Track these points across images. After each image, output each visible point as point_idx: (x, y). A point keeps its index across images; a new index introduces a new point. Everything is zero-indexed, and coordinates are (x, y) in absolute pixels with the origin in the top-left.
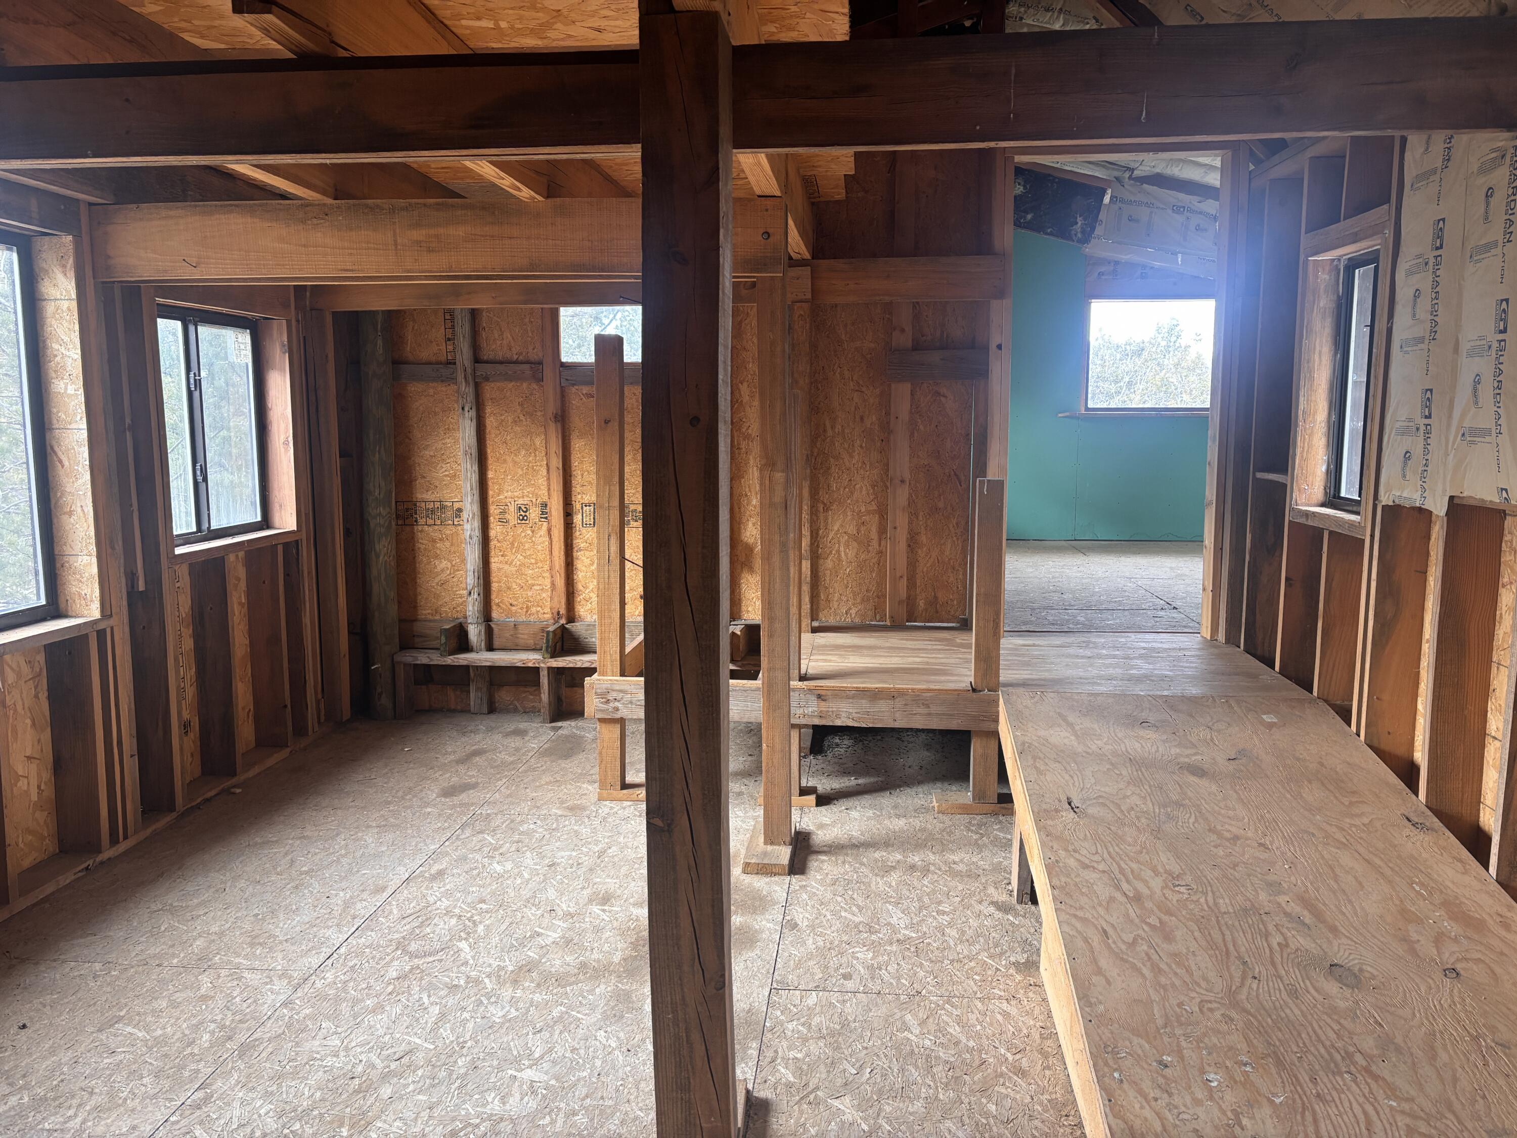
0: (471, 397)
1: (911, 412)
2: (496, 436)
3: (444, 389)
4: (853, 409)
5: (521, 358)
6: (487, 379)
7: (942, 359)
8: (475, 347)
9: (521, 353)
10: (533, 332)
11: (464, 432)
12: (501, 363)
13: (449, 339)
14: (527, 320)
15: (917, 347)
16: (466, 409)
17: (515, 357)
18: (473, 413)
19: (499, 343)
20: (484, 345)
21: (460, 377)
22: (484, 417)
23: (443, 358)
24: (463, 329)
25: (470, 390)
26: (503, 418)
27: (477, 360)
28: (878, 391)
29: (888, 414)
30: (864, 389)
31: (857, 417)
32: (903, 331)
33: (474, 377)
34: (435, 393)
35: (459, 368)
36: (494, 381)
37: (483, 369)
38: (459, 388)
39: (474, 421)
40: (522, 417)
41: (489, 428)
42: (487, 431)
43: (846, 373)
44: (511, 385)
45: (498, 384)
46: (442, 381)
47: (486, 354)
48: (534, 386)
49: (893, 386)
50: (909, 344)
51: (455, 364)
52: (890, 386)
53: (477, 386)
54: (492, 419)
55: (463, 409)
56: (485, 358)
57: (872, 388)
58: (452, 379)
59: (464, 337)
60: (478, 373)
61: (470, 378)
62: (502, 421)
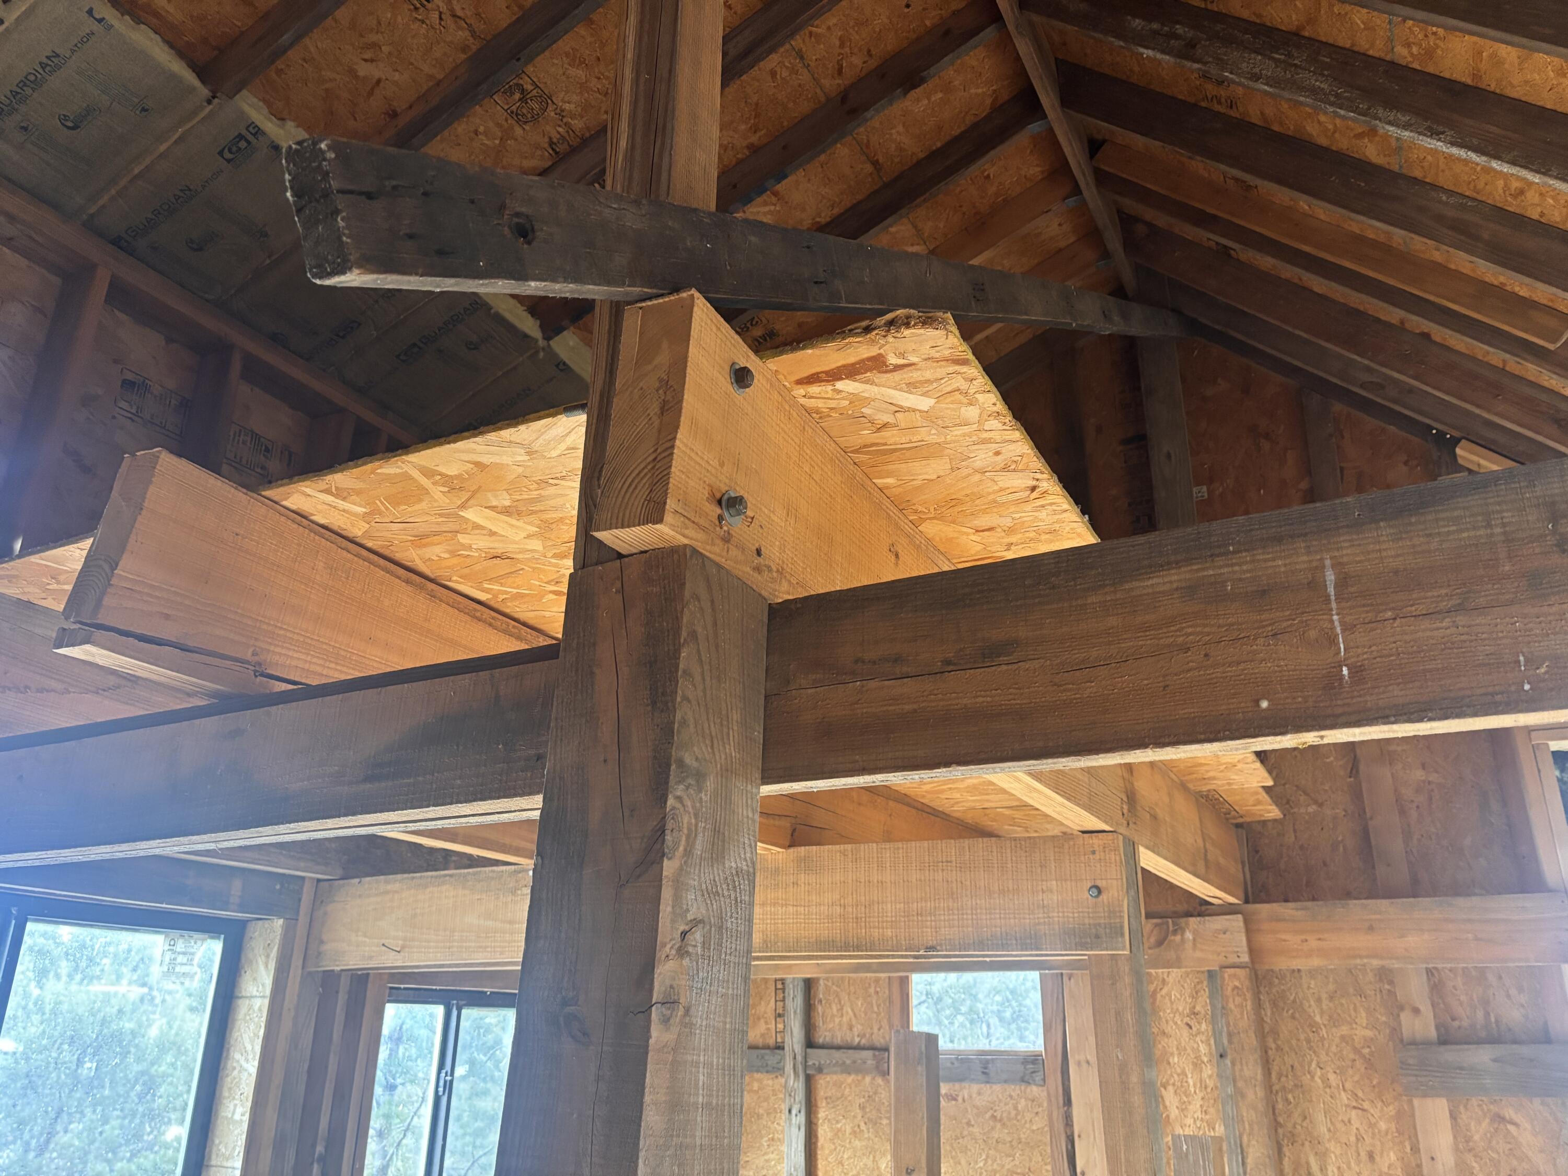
0: (800, 1095)
1: (1457, 1150)
2: (831, 1152)
3: (770, 1082)
4: (1353, 1139)
5: (863, 1041)
6: (820, 1070)
7: (1495, 1060)
8: (809, 1026)
9: (864, 1035)
10: (878, 1006)
11: (789, 1146)
12: (838, 1048)
13: (780, 1015)
14: (872, 990)
15: (1445, 1039)
16: (794, 1112)
17: (857, 1040)
18: (802, 1118)
19: (837, 1020)
20: (819, 1022)
21: (789, 1067)
22: (816, 1124)
23: (771, 1042)
24: (795, 1003)
25: (799, 1086)
26: (839, 1126)
27: (810, 1043)
28: (1391, 1110)
29: (1415, 1149)
30: (1366, 1105)
31: (1363, 1154)
32: (1416, 1011)
33: (806, 1067)
34: (760, 1089)
35: (787, 1054)
36: (827, 1074)
37: (817, 1056)
38: (786, 1082)
39: (803, 1129)
40: (863, 1127)
41: (821, 1141)
42: (819, 1144)
43: (1332, 1077)
44: (850, 1079)
45: (835, 1077)
46: (767, 1072)
47: (822, 1036)
48: (879, 1081)
49: (1416, 1102)
50: (1433, 1034)
51: (783, 1048)
52: (1410, 1102)
53: (809, 1080)
54: (826, 1127)
55: (790, 1111)
56: (821, 1040)
57: (1379, 1104)
58: (778, 1070)
59: (795, 1012)
60: (810, 1063)
61: (800, 1068)
62: (839, 1130)
